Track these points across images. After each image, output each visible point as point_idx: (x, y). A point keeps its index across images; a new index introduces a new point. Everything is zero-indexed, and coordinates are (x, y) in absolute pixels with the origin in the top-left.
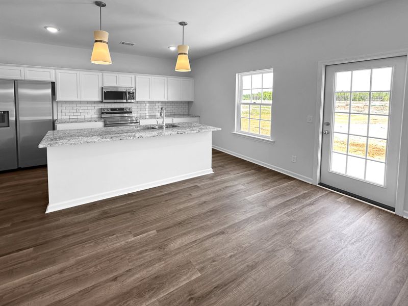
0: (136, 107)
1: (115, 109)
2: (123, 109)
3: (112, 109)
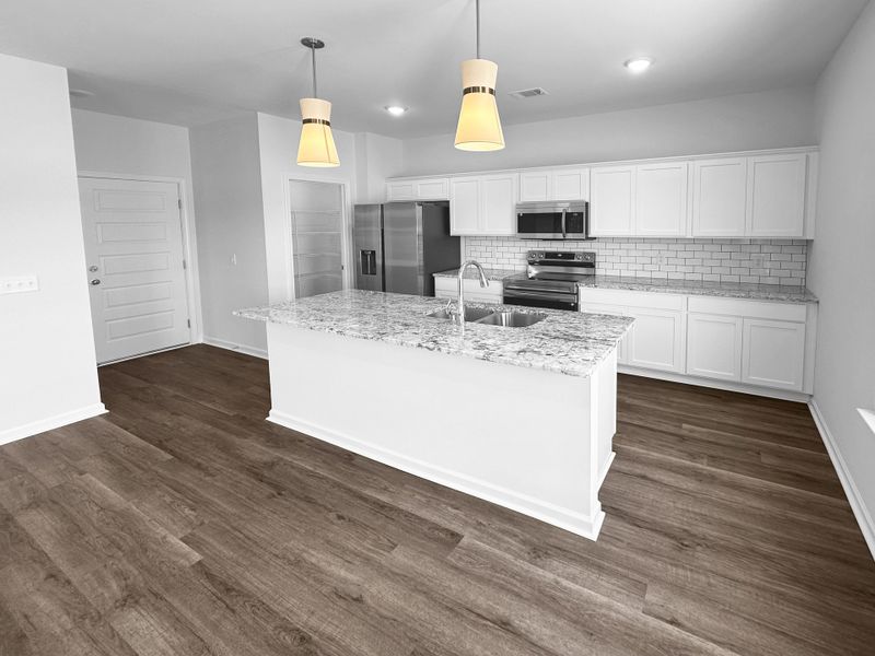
0: (608, 252)
1: (554, 255)
2: (571, 255)
3: (548, 255)
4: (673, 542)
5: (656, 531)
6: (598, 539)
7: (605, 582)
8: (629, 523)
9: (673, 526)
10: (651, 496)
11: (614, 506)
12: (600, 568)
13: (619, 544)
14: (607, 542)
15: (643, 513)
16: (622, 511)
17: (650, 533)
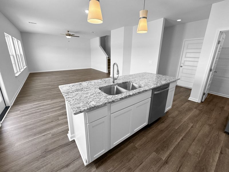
4: (48, 150)
5: (54, 149)
6: (67, 135)
7: (61, 131)
8: (63, 145)
9: (49, 155)
10: (60, 159)
11: (70, 145)
12: (63, 131)
13: (62, 138)
14: (65, 136)
15: (60, 151)
16: (66, 146)
17: (56, 147)
